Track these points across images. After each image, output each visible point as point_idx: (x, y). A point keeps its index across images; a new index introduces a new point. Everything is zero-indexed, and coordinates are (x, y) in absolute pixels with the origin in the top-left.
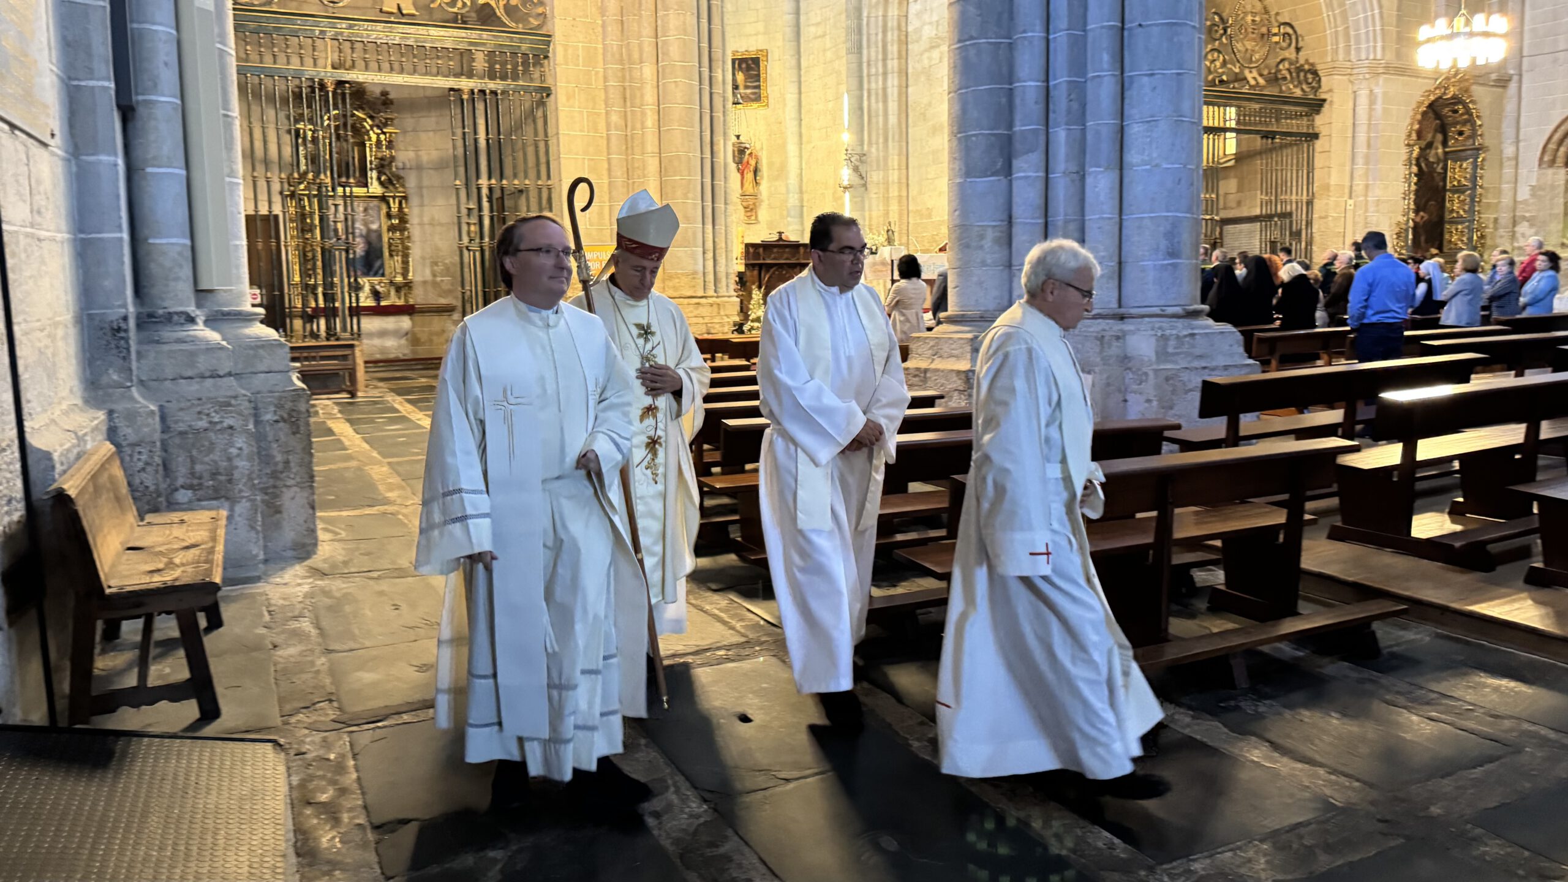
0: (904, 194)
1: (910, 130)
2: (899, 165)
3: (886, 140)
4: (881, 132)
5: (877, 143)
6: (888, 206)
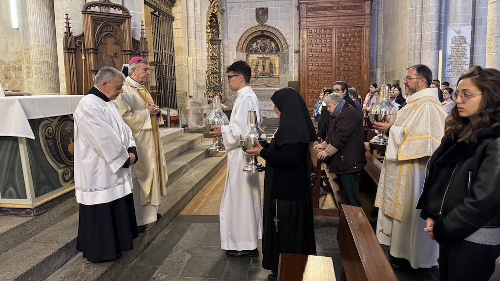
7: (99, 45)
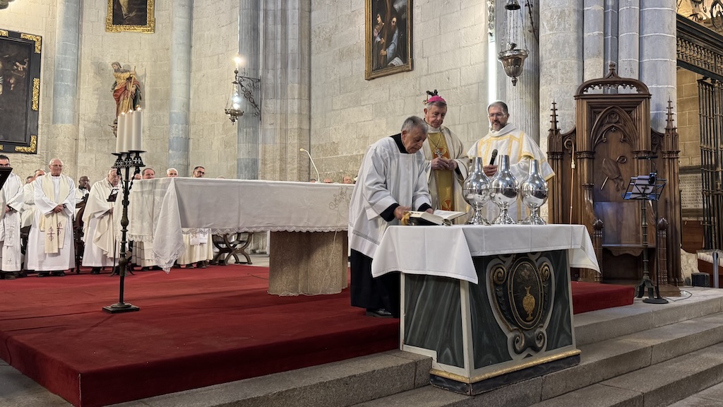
0: (306, 127)
1: (312, 57)
2: (300, 94)
3: (285, 66)
4: (279, 56)
5: (274, 69)
6: (286, 139)
7: (596, 145)
